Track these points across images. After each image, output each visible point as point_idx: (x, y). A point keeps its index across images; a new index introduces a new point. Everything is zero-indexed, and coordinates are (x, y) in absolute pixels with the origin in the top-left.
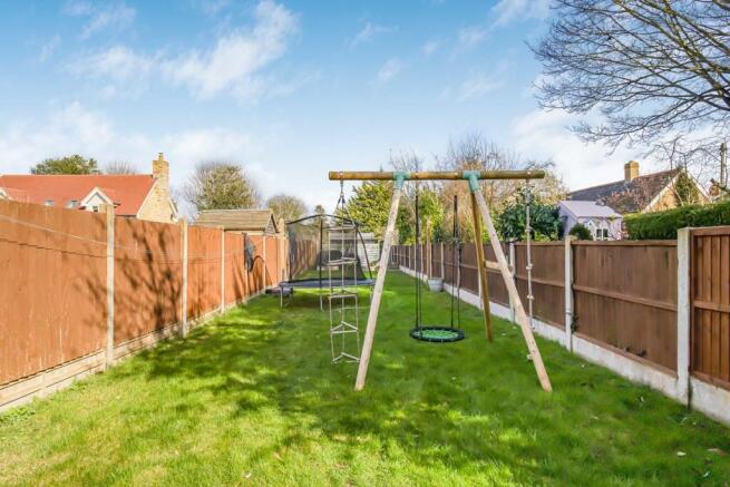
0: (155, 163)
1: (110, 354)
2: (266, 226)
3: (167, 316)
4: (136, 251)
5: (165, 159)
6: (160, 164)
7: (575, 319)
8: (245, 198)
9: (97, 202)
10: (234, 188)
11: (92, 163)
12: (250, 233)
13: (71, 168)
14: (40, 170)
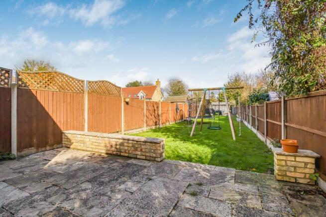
0: (157, 82)
1: (145, 129)
2: (185, 101)
3: (157, 123)
4: (151, 108)
5: (159, 80)
6: (158, 82)
7: (258, 127)
8: (183, 91)
9: (142, 95)
10: (180, 88)
11: (141, 83)
12: (178, 103)
13: (135, 85)
14: (128, 86)
